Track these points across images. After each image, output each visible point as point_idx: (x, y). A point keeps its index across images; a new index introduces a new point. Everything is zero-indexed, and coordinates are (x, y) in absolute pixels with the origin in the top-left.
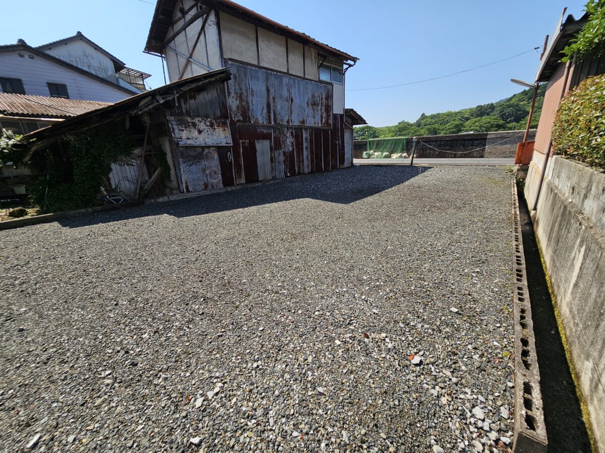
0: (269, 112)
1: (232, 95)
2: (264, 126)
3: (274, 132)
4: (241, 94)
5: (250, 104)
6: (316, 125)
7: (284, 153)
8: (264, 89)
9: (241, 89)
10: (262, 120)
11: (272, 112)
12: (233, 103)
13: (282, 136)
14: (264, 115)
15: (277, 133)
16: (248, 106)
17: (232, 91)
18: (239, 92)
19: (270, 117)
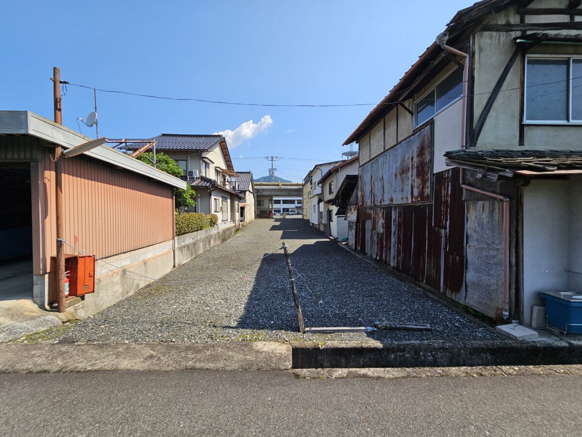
0: (372, 195)
1: (359, 189)
2: (369, 208)
3: (373, 213)
4: (362, 187)
6: (405, 201)
7: (378, 234)
9: (362, 183)
10: (369, 203)
12: (359, 194)
13: (377, 216)
16: (364, 194)
19: (372, 199)
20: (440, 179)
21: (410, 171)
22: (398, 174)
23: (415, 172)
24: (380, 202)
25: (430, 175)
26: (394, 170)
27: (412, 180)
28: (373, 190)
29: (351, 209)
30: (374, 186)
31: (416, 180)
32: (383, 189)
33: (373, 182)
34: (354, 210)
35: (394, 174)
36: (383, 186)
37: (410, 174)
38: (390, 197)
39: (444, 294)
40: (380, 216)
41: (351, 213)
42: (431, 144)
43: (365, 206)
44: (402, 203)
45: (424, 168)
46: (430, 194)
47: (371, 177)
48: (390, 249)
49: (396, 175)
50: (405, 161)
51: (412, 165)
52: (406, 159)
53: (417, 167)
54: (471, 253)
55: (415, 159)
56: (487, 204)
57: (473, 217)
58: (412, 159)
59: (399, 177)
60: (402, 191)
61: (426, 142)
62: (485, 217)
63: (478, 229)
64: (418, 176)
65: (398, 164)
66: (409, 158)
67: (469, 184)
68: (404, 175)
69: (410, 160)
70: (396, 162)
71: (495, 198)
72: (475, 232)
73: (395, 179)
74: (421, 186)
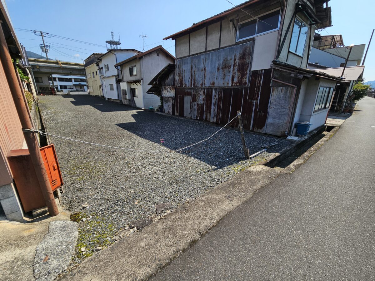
1: (177, 75)
2: (188, 88)
3: (193, 91)
4: (180, 74)
6: (226, 85)
7: (198, 104)
8: (190, 68)
9: (180, 71)
10: (188, 85)
11: (193, 80)
12: (177, 78)
13: (197, 93)
14: (189, 82)
15: (195, 92)
16: (183, 79)
17: (177, 73)
19: (192, 82)
20: (255, 74)
21: (232, 67)
22: (220, 68)
23: (236, 68)
24: (201, 85)
25: (248, 71)
26: (217, 65)
27: (233, 73)
28: (193, 76)
29: (167, 89)
30: (194, 73)
31: (237, 73)
32: (205, 76)
33: (193, 71)
34: (171, 89)
35: (216, 68)
36: (205, 75)
37: (232, 69)
38: (212, 82)
39: (252, 131)
40: (201, 94)
41: (167, 91)
42: (251, 53)
43: (183, 86)
44: (223, 86)
46: (247, 82)
47: (192, 68)
48: (210, 113)
49: (218, 69)
50: (227, 60)
51: (234, 64)
52: (229, 59)
53: (239, 66)
54: (272, 110)
55: (237, 60)
56: (284, 88)
57: (275, 94)
58: (235, 60)
59: (221, 70)
60: (224, 79)
61: (248, 51)
62: (282, 94)
64: (238, 71)
65: (221, 62)
66: (231, 59)
67: (274, 78)
68: (226, 69)
69: (233, 61)
70: (219, 60)
71: (289, 86)
72: (276, 101)
73: (218, 71)
74: (240, 77)
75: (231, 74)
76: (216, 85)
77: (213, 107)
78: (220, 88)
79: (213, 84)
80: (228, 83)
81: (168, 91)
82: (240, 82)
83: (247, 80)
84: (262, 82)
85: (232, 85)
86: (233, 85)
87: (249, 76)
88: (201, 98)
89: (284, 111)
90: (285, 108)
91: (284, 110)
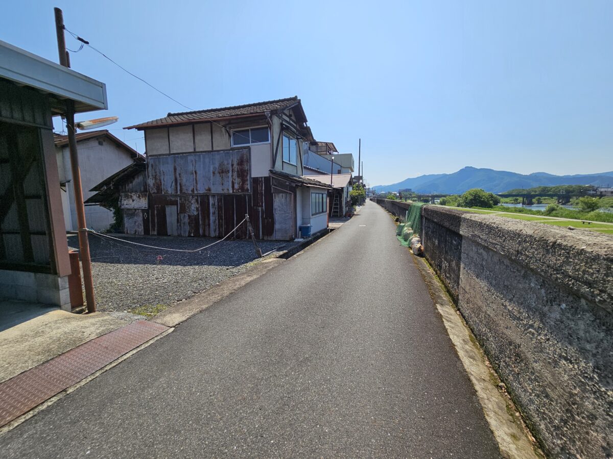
0: (176, 184)
1: (151, 177)
2: (171, 195)
3: (180, 199)
4: (156, 176)
5: (162, 181)
6: (226, 191)
7: (189, 216)
8: (172, 169)
9: (156, 173)
10: (170, 191)
11: (178, 184)
12: (151, 182)
13: (187, 202)
14: (173, 187)
15: (183, 200)
16: (161, 182)
17: (150, 175)
18: (154, 174)
19: (177, 188)
20: (256, 181)
21: (231, 172)
22: (216, 172)
23: (235, 174)
24: (192, 191)
25: (248, 178)
26: (212, 169)
27: (233, 179)
28: (178, 180)
29: (131, 197)
30: (180, 177)
31: (237, 179)
32: (196, 181)
33: (178, 174)
34: (139, 197)
35: (211, 172)
36: (196, 179)
37: (230, 174)
38: (207, 188)
39: (263, 239)
40: (193, 202)
41: (131, 201)
42: (249, 160)
43: (163, 193)
44: (222, 192)
45: (243, 173)
46: (249, 188)
47: (175, 169)
48: (209, 225)
49: (214, 173)
50: (224, 165)
51: (233, 170)
52: (226, 164)
53: (238, 171)
54: (277, 216)
55: (235, 166)
56: (284, 195)
57: (278, 201)
58: (232, 165)
59: (218, 175)
60: (222, 184)
61: (245, 158)
62: (283, 200)
63: (280, 205)
64: (238, 177)
65: (217, 165)
66: (228, 164)
67: (274, 185)
68: (223, 174)
69: (230, 166)
70: (213, 164)
71: (287, 193)
72: (279, 207)
73: (213, 176)
74: (241, 183)
75: (230, 179)
76: (213, 192)
77: (212, 218)
78: (218, 194)
79: (209, 190)
80: (228, 190)
81: (133, 201)
82: (242, 188)
83: (248, 186)
84: (263, 188)
85: (233, 192)
86: (235, 191)
87: (251, 182)
88: (193, 208)
89: (288, 216)
90: (287, 213)
91: (288, 214)
